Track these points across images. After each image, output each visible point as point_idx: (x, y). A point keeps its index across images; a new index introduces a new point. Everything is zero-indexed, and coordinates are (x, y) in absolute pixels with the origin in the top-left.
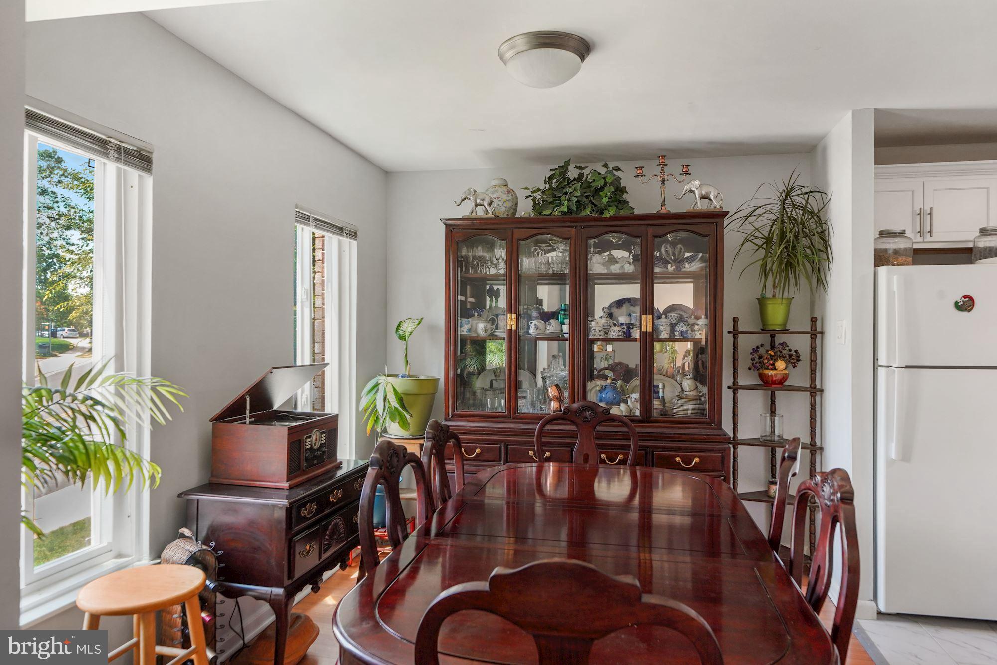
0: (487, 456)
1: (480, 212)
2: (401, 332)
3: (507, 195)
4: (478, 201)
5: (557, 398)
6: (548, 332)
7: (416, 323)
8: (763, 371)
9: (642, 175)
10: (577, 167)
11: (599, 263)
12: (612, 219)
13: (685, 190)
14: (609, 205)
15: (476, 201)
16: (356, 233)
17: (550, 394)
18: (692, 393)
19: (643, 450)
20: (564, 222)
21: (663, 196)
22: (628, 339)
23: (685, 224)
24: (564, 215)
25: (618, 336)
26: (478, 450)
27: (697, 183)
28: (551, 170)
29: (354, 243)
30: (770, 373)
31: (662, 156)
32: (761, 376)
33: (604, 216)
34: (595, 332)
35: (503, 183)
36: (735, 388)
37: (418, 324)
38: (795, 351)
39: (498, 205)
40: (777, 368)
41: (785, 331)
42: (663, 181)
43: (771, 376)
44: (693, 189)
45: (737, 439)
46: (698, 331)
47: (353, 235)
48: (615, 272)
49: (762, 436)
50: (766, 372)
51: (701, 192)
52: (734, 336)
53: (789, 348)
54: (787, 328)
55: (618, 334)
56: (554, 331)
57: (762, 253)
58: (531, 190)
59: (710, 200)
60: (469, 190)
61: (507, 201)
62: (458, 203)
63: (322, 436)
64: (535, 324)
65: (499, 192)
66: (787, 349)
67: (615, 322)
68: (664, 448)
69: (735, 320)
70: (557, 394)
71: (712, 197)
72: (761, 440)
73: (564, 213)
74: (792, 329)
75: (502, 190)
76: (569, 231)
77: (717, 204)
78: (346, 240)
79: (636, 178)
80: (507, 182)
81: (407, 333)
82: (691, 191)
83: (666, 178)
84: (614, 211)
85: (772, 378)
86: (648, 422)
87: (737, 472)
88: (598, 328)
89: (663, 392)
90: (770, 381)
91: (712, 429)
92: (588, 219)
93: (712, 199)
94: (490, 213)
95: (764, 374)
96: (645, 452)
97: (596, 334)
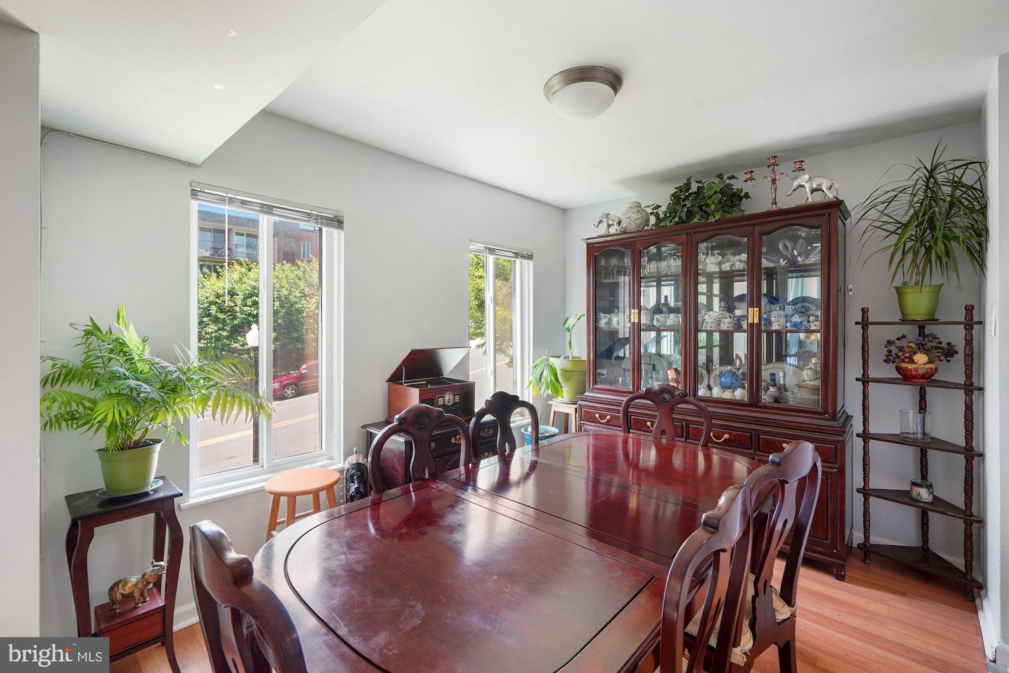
0: (615, 422)
1: (613, 230)
2: (567, 325)
3: (637, 214)
4: (610, 222)
5: (675, 380)
6: (668, 324)
7: (578, 318)
8: (900, 364)
9: (751, 179)
10: (697, 182)
11: (712, 263)
12: (717, 222)
13: (794, 186)
14: (716, 210)
15: (608, 222)
16: (532, 256)
17: (669, 377)
18: (812, 383)
19: (748, 433)
20: (676, 231)
21: (773, 195)
22: (739, 330)
23: (791, 219)
24: (676, 224)
25: (728, 327)
26: (608, 417)
27: (807, 177)
28: (676, 188)
29: (531, 263)
30: (910, 366)
31: (772, 157)
32: (898, 369)
33: (709, 221)
34: (707, 324)
35: (636, 205)
36: (865, 380)
37: (579, 319)
38: (948, 343)
39: (629, 223)
40: (916, 361)
41: (933, 321)
42: (774, 181)
43: (910, 370)
44: (802, 184)
45: (867, 433)
46: (813, 322)
47: (530, 257)
48: (726, 270)
49: (902, 433)
50: (904, 365)
51: (812, 185)
52: (862, 328)
53: (939, 340)
54: (936, 318)
55: (727, 326)
56: (672, 324)
57: (895, 238)
58: (651, 207)
59: (823, 191)
60: (603, 214)
61: (637, 219)
62: (596, 225)
63: (456, 397)
64: (657, 318)
65: (630, 213)
66: (937, 340)
67: (731, 315)
68: (769, 434)
69: (864, 311)
70: (675, 376)
71: (824, 188)
72: (901, 437)
73: (677, 223)
74: (942, 320)
75: (633, 210)
76: (680, 238)
77: (830, 196)
78: (525, 262)
79: (746, 183)
80: (640, 204)
81: (571, 326)
82: (801, 186)
83: (777, 177)
84: (719, 215)
85: (911, 371)
86: (756, 407)
87: (868, 466)
88: (709, 321)
89: (784, 380)
90: (909, 374)
91: (827, 420)
92: (698, 226)
93: (825, 190)
94: (619, 231)
95: (902, 367)
96: (751, 435)
97: (707, 325)
